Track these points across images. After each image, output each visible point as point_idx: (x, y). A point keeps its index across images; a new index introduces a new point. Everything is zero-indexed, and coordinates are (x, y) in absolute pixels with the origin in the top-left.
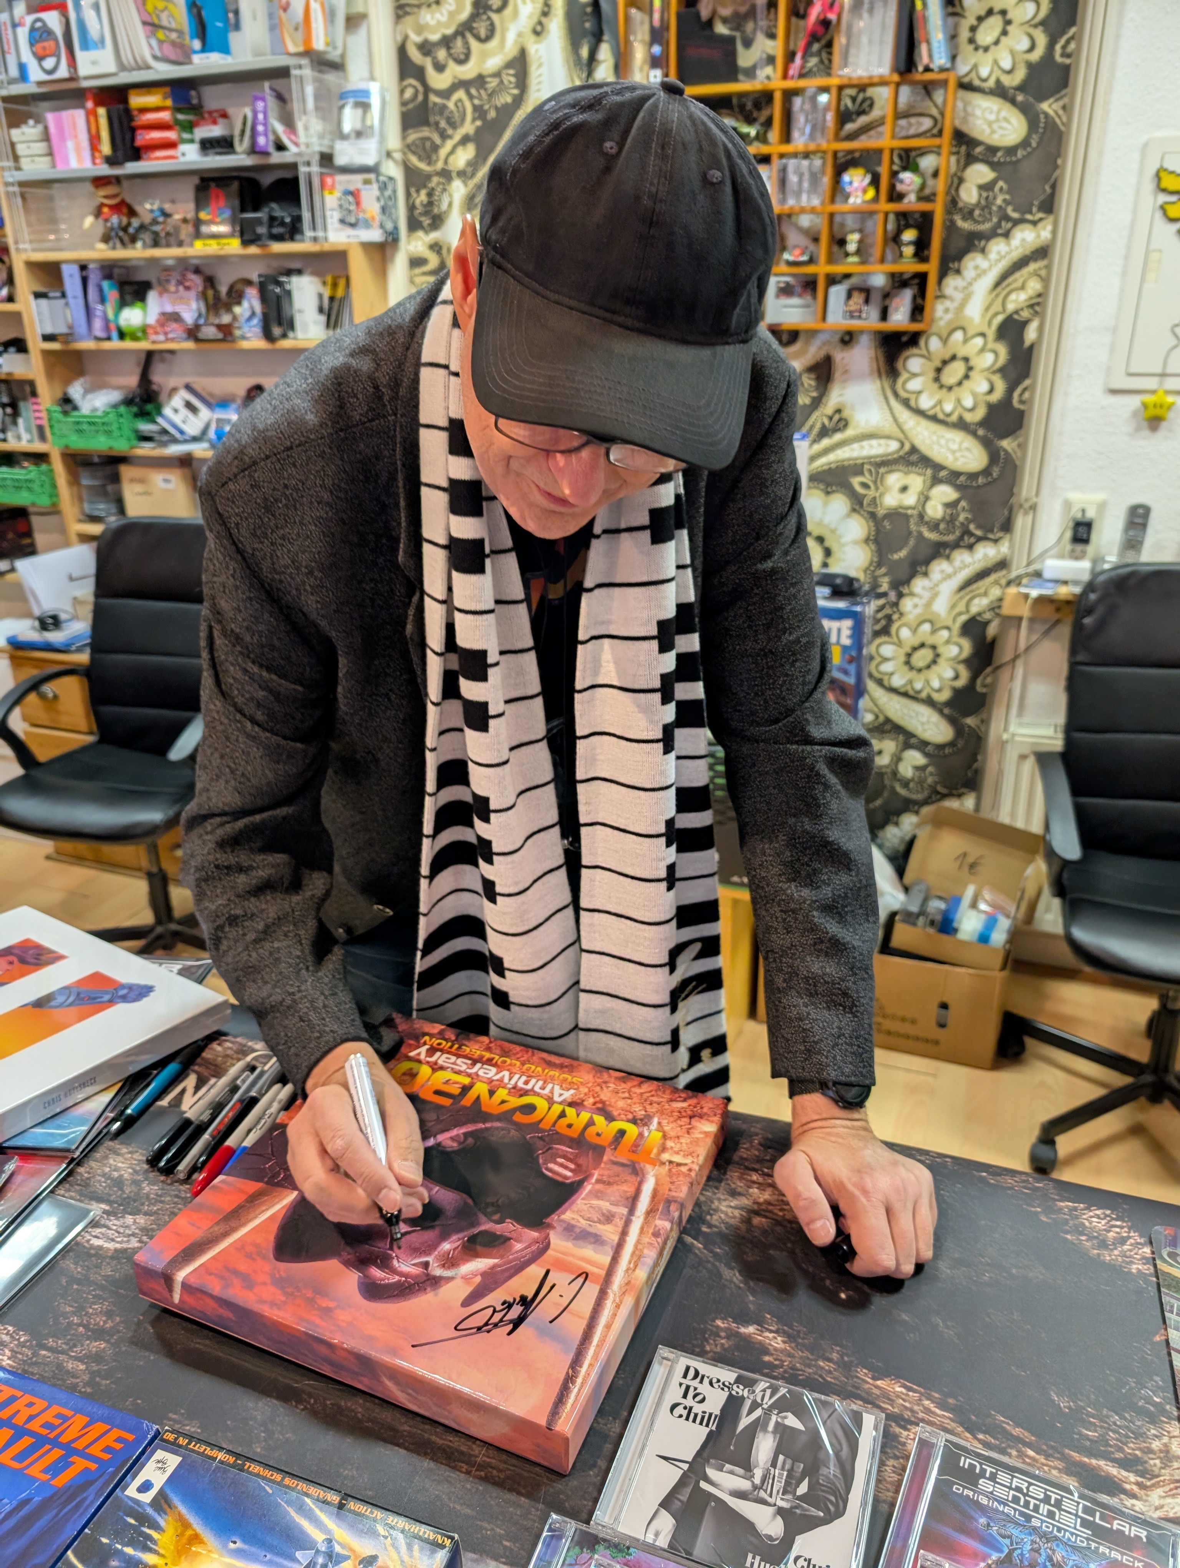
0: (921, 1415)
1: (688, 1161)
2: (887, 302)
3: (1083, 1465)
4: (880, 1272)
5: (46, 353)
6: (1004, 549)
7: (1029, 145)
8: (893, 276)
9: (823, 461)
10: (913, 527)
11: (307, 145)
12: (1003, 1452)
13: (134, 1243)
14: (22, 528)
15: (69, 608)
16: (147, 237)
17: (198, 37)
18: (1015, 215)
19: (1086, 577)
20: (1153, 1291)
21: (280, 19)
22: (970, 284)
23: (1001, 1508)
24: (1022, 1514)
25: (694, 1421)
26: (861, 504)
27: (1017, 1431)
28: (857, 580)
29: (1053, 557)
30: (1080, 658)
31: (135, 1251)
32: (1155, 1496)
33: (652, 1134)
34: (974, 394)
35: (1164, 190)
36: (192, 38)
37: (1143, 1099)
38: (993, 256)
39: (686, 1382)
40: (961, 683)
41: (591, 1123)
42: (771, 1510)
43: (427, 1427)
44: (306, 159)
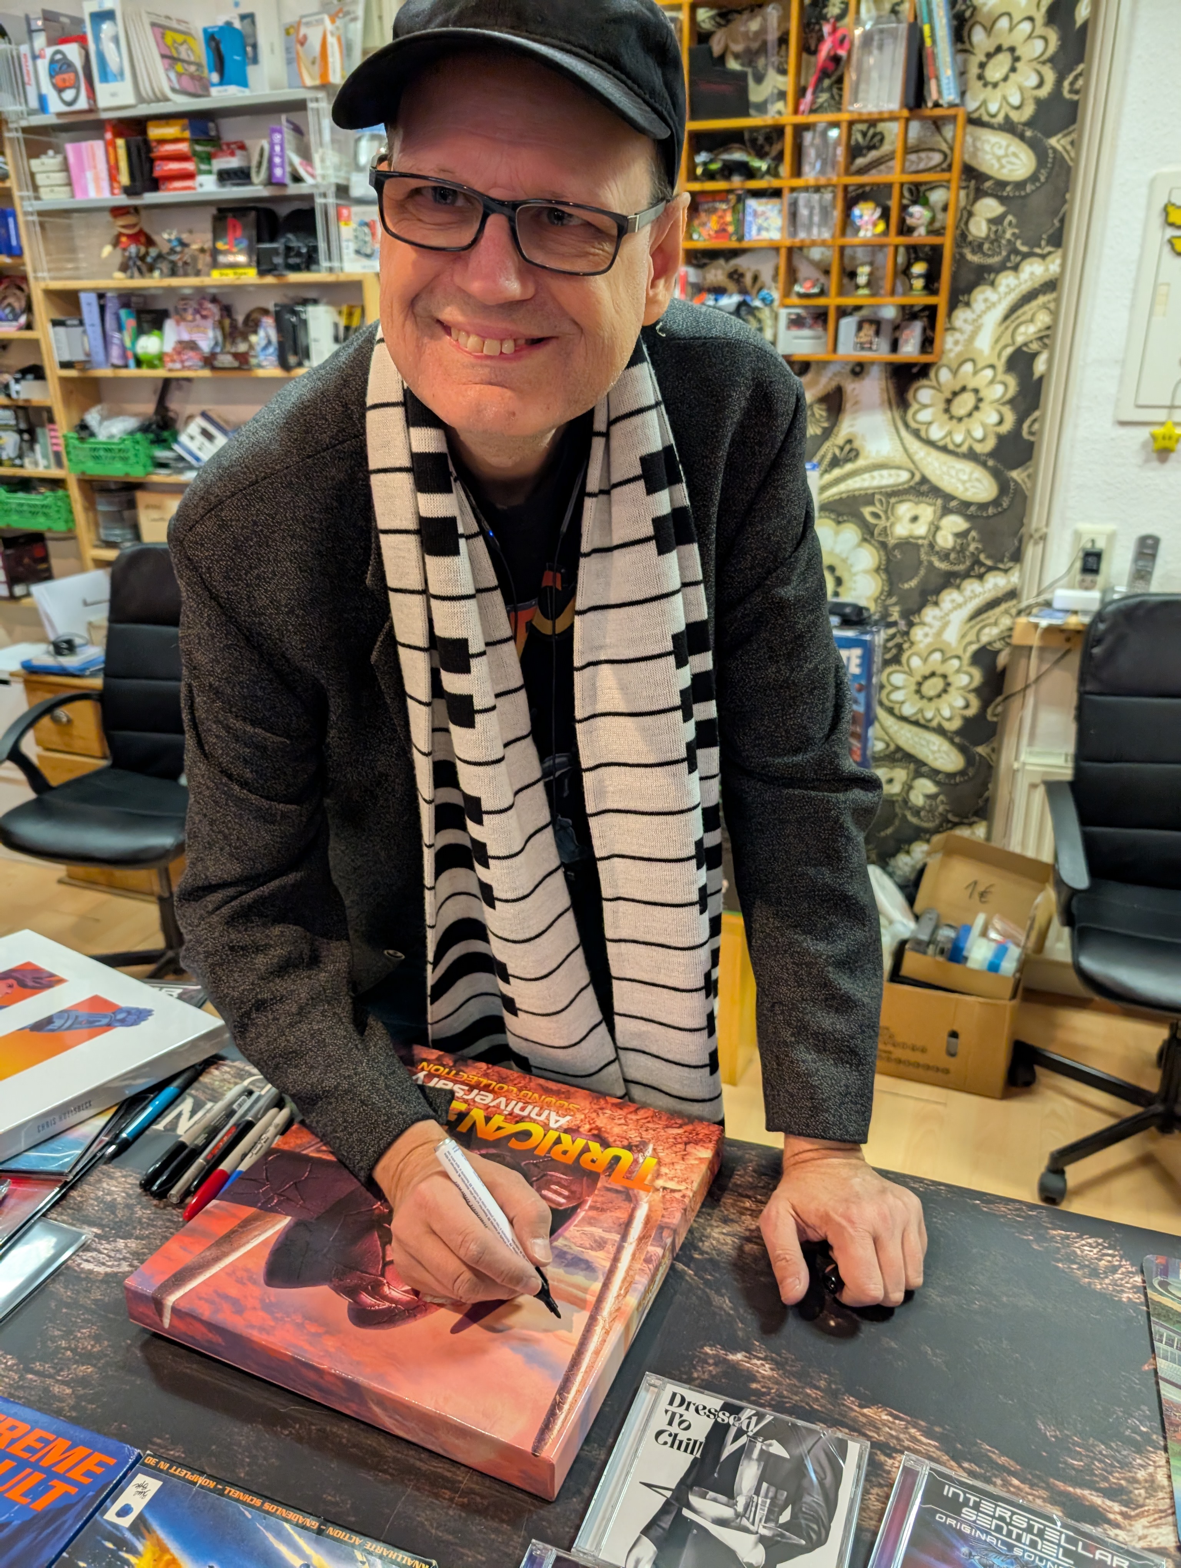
0: (907, 1443)
1: (682, 1187)
2: (897, 334)
3: (1067, 1495)
4: (867, 1301)
5: (64, 381)
6: (1014, 578)
7: (1038, 180)
8: (903, 308)
9: (834, 490)
10: (923, 557)
11: (324, 177)
12: (988, 1481)
13: (125, 1267)
14: (38, 553)
15: (86, 635)
16: (165, 266)
17: (216, 70)
18: (1024, 249)
19: (1095, 607)
20: (1143, 1320)
21: (298, 53)
22: (980, 316)
23: (983, 1537)
24: (1004, 1543)
25: (679, 1448)
26: (872, 534)
27: (1003, 1460)
28: (867, 609)
29: (1062, 587)
30: (1089, 688)
31: (126, 1275)
32: (1139, 1527)
33: (647, 1160)
34: (984, 426)
35: (1172, 225)
36: (210, 71)
37: (1153, 1129)
38: (1002, 289)
39: (672, 1409)
40: (971, 712)
41: (586, 1149)
42: (753, 1538)
43: (412, 1453)
44: (322, 190)
